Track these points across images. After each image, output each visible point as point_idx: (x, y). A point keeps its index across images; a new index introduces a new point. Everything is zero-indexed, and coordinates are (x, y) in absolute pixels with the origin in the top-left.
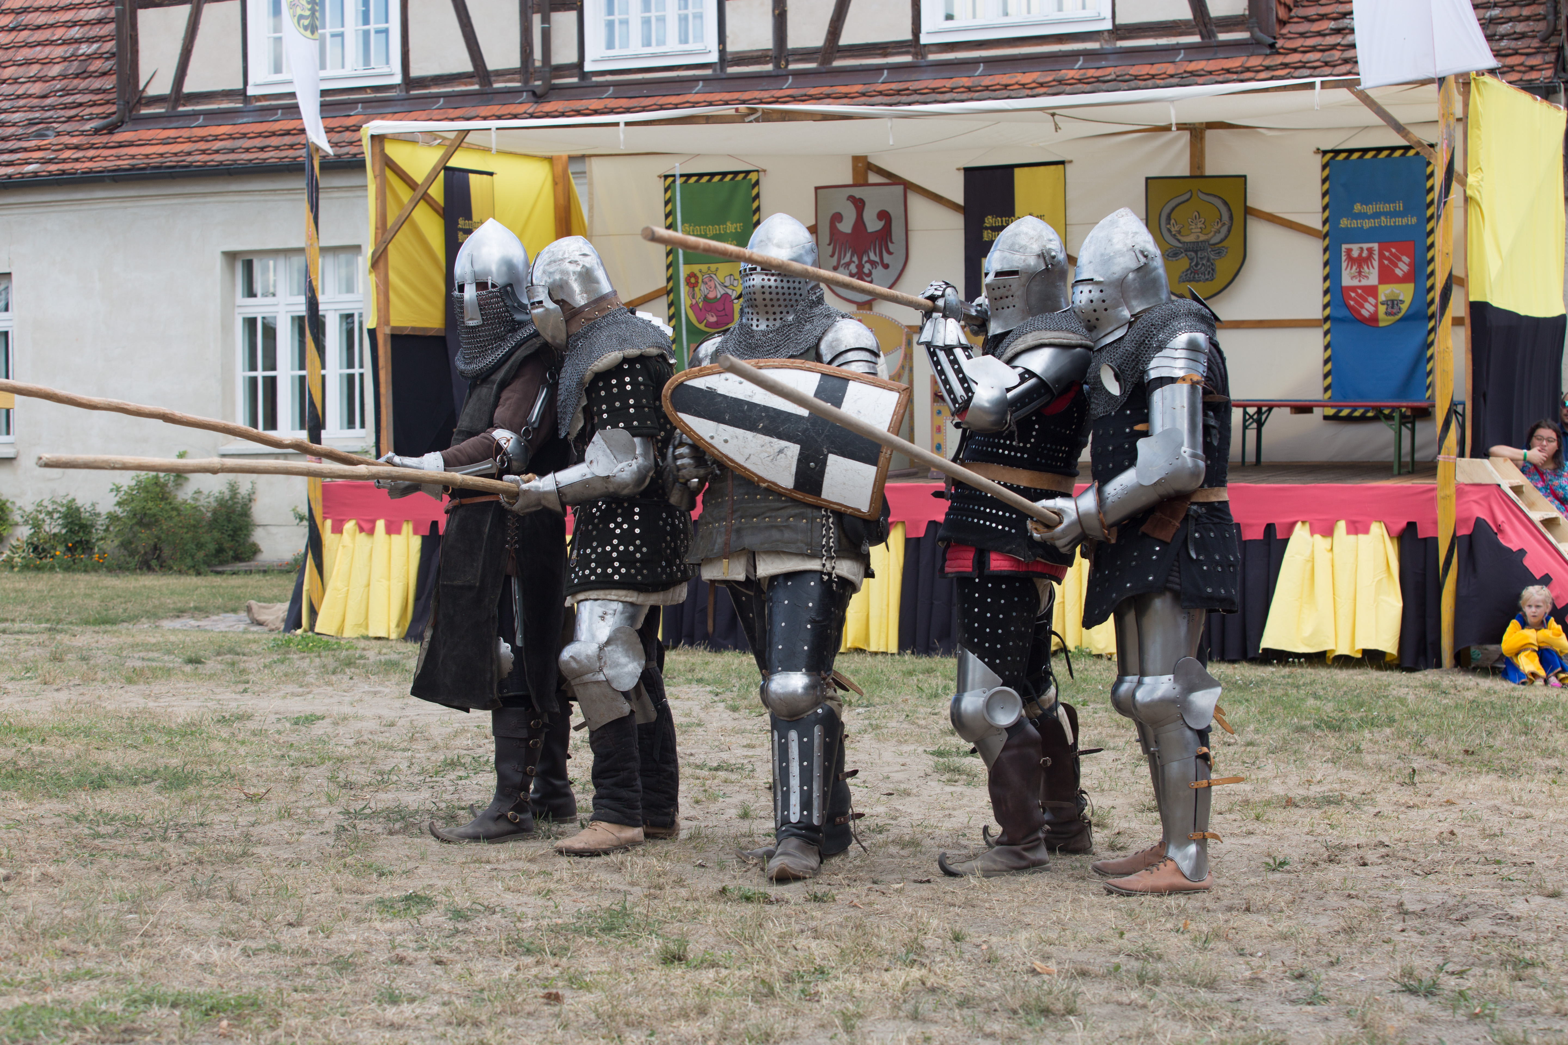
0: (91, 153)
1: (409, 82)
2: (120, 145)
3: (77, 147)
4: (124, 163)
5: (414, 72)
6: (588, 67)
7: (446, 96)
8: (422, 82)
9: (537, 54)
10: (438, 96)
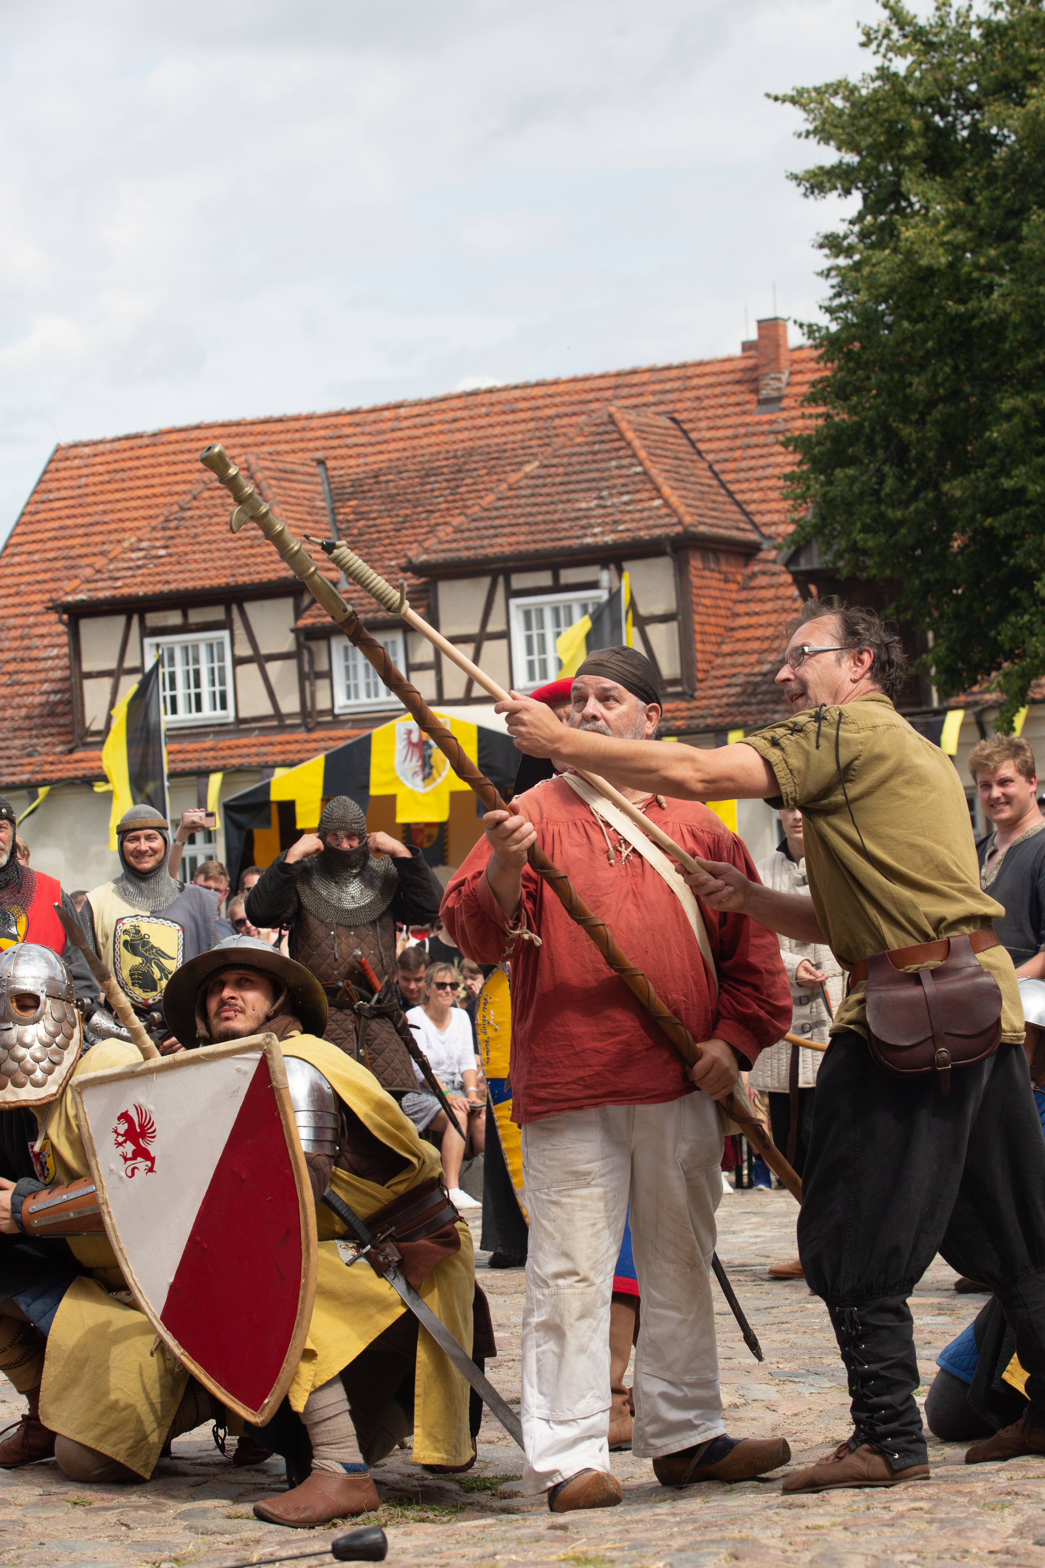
0: (60, 767)
1: (239, 721)
2: (77, 761)
3: (52, 763)
4: (80, 773)
5: (243, 714)
6: (337, 711)
7: (260, 729)
8: (246, 721)
9: (309, 704)
10: (254, 729)
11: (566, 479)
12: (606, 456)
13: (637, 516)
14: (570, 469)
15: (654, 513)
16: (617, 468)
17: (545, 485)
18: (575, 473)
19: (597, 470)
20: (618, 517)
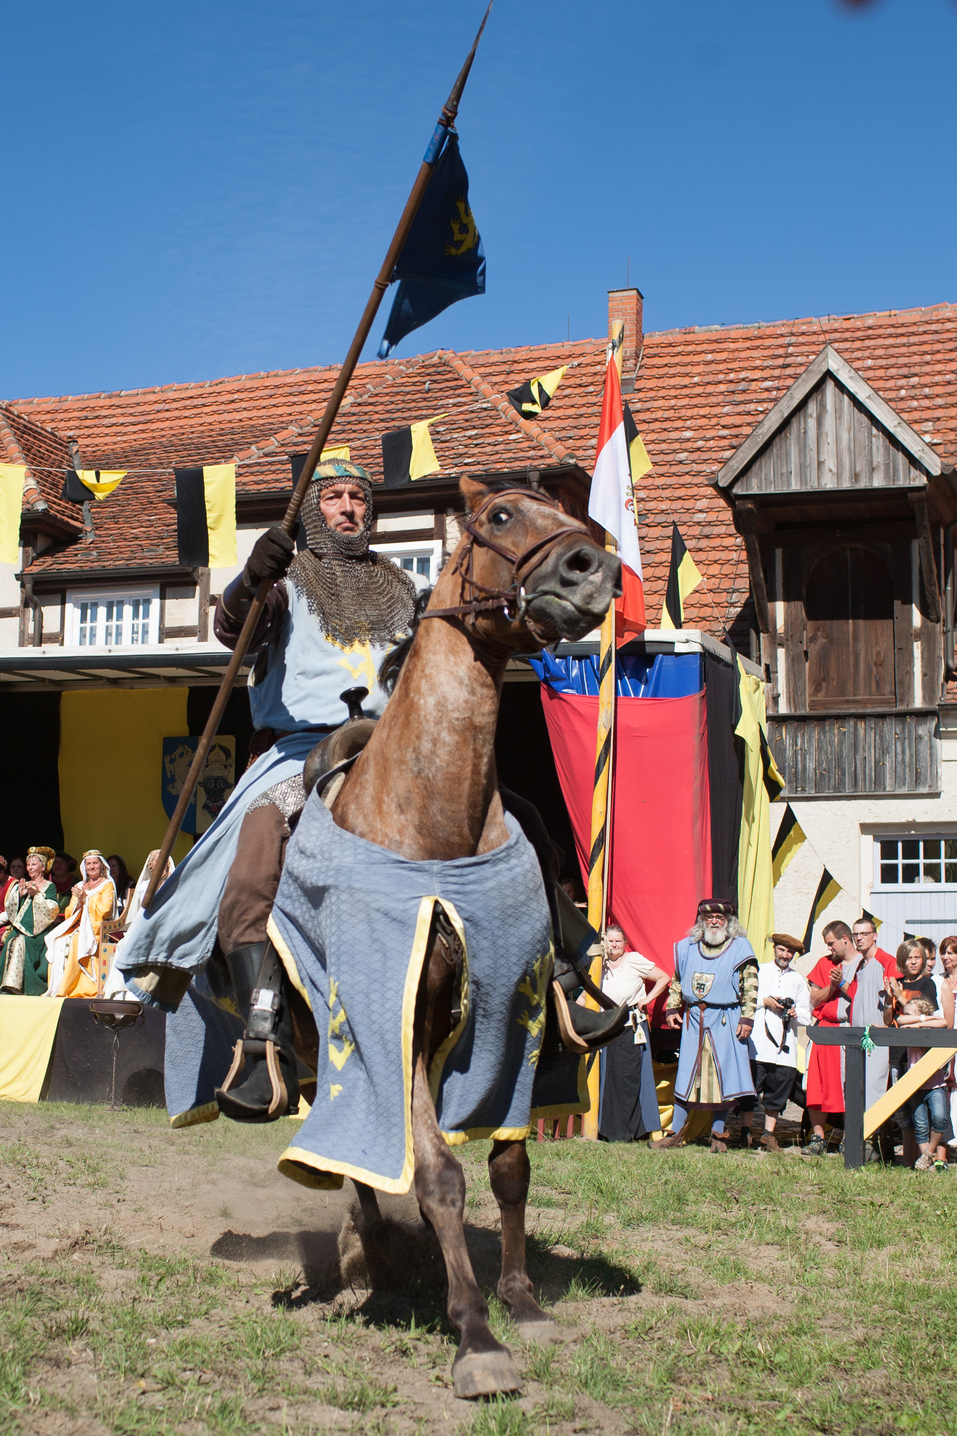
11: (388, 415)
12: (440, 394)
13: (488, 449)
14: (393, 406)
15: (513, 446)
16: (454, 405)
17: (360, 422)
18: (398, 410)
19: (429, 408)
20: (462, 450)
